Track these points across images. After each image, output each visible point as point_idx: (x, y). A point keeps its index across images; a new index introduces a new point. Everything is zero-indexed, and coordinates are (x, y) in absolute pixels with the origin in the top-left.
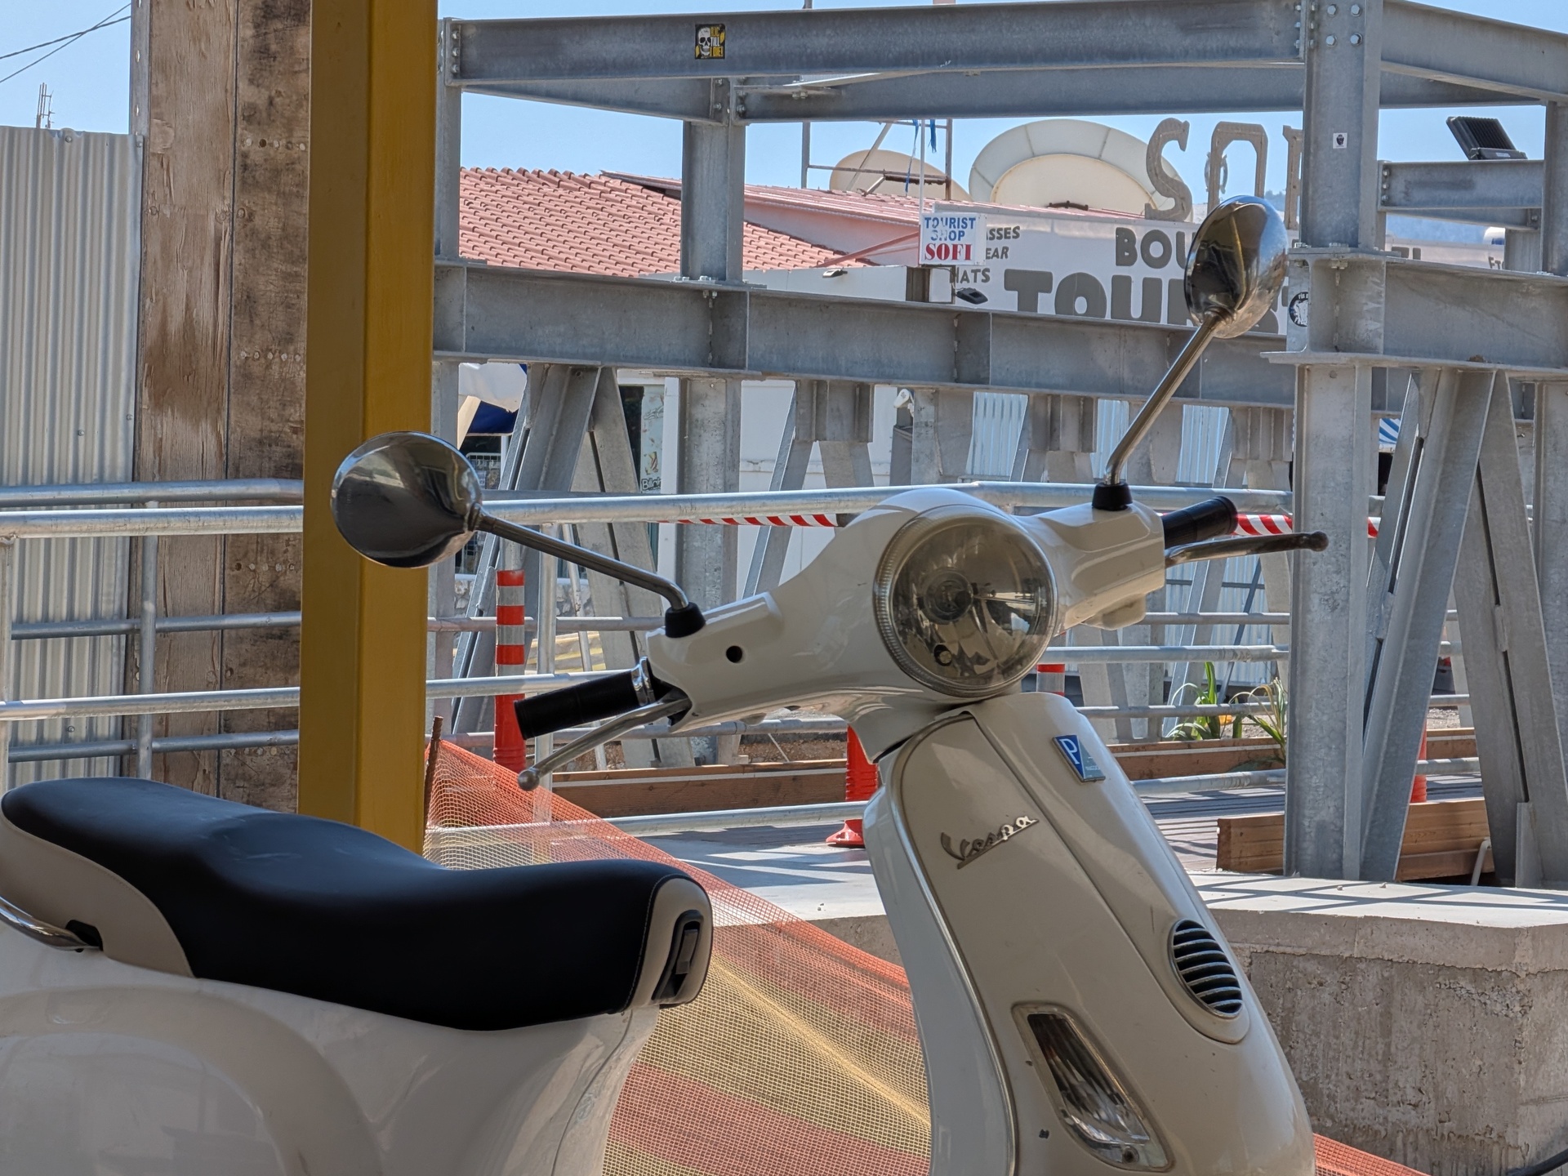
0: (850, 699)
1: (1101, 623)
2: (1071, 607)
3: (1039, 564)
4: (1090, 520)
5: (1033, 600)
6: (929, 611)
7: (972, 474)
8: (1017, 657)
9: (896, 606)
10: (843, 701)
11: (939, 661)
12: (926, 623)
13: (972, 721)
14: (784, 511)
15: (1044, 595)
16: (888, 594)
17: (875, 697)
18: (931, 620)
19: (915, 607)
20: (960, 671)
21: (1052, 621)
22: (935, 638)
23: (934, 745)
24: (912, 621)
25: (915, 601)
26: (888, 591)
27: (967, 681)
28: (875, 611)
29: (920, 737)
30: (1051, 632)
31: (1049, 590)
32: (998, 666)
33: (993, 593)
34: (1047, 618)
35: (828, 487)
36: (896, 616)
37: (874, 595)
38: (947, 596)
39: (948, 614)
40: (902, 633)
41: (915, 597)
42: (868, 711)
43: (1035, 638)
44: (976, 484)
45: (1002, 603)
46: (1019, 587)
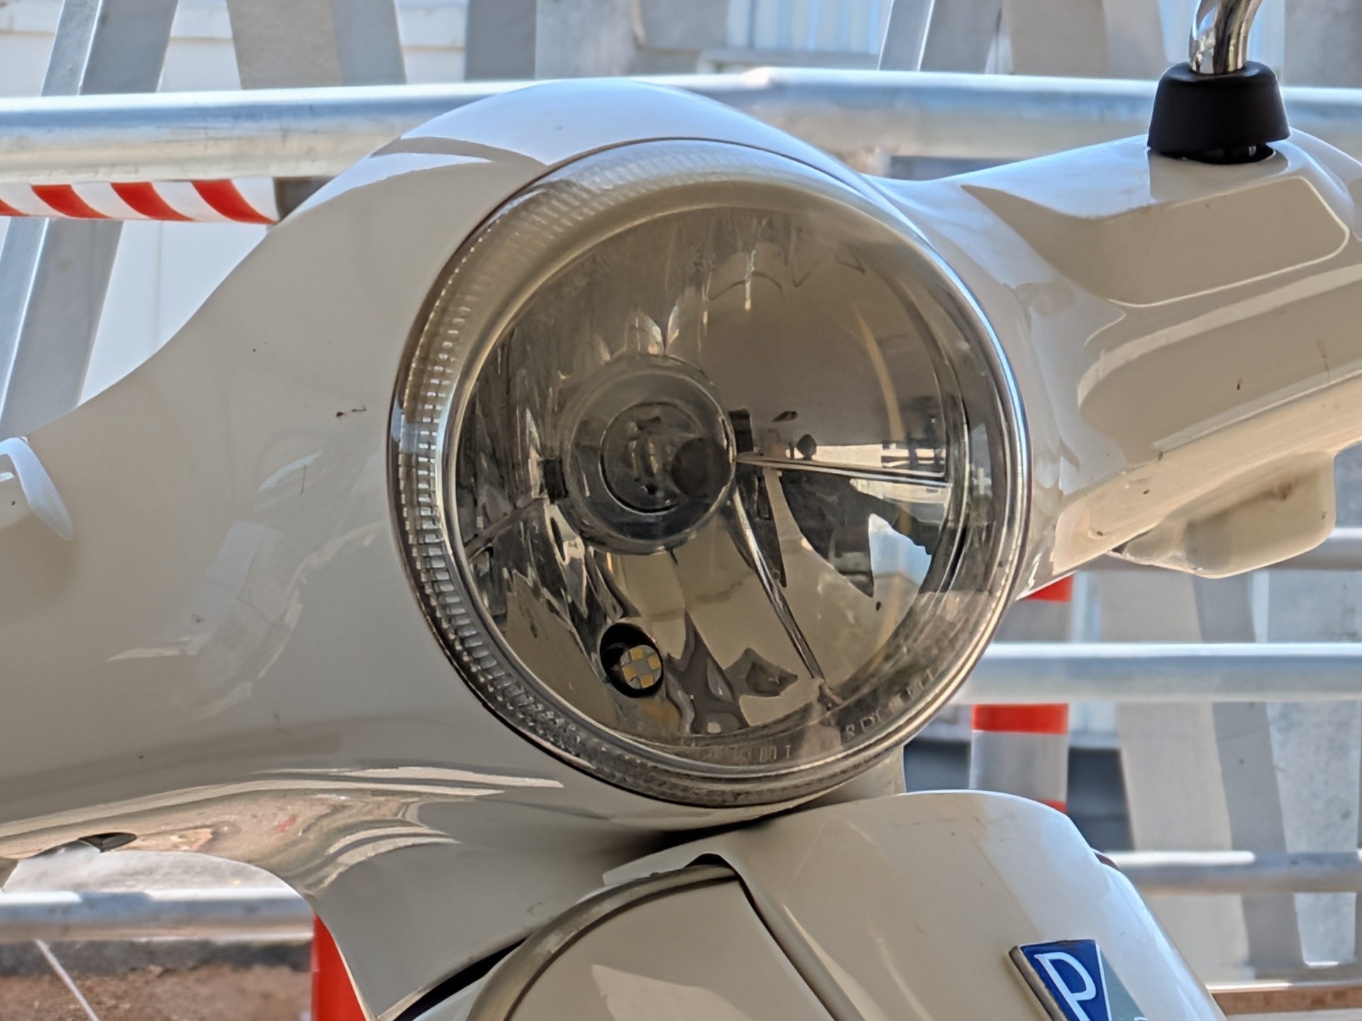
0: (306, 812)
1: (1180, 554)
2: (1074, 496)
3: (965, 346)
4: (1145, 198)
5: (943, 471)
6: (583, 509)
7: (751, 45)
8: (888, 668)
9: (466, 489)
10: (282, 818)
11: (616, 681)
12: (573, 549)
13: (735, 888)
14: (94, 166)
15: (983, 454)
16: (438, 447)
17: (394, 803)
18: (587, 540)
19: (534, 494)
20: (690, 715)
21: (1009, 544)
22: (605, 598)
23: (599, 970)
24: (525, 540)
25: (535, 473)
26: (440, 436)
27: (716, 749)
28: (397, 507)
29: (552, 943)
30: (1005, 583)
31: (998, 439)
32: (822, 698)
33: (807, 445)
34: (991, 535)
35: (247, 84)
36: (468, 524)
37: (392, 448)
38: (644, 456)
39: (650, 517)
40: (490, 581)
41: (534, 456)
42: (369, 851)
43: (952, 602)
44: (759, 77)
45: (839, 481)
46: (897, 429)
